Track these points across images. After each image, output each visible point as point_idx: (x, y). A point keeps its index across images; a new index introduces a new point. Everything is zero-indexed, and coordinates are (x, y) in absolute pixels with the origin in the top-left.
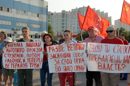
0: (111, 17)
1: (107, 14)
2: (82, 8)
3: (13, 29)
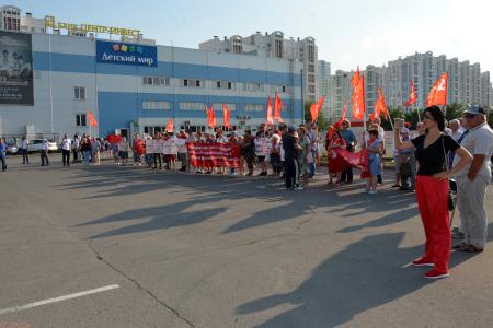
0: (488, 73)
1: (477, 66)
2: (412, 57)
3: (237, 117)
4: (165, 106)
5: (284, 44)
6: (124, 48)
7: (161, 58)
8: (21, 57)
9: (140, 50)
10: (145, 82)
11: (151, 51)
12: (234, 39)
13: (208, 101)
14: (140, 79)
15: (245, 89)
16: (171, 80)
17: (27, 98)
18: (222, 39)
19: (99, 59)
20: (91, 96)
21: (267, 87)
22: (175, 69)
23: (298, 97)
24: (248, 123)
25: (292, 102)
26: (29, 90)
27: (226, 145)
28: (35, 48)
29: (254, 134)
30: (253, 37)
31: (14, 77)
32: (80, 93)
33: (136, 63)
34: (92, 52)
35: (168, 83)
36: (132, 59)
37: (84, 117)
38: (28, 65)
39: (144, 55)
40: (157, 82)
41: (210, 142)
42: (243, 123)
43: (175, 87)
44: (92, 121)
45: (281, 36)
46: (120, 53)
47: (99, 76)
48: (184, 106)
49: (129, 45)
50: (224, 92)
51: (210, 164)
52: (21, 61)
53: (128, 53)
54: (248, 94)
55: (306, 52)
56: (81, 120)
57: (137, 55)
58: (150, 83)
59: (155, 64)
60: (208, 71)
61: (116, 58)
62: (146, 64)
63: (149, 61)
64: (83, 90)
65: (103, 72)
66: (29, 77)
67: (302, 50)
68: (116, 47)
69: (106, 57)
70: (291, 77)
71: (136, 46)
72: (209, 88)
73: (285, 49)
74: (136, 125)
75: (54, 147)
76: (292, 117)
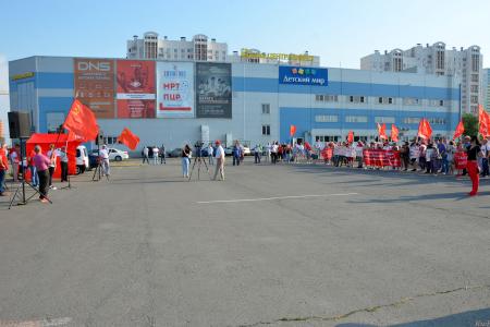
4: (334, 119)
5: (446, 55)
6: (301, 72)
7: (331, 78)
8: (223, 82)
9: (314, 72)
10: (317, 99)
11: (323, 73)
12: (395, 52)
13: (371, 115)
14: (314, 96)
15: (404, 104)
16: (339, 97)
17: (226, 112)
18: (382, 53)
19: (281, 81)
20: (274, 111)
21: (425, 101)
22: (343, 87)
23: (455, 109)
24: (406, 134)
25: (449, 114)
26: (229, 107)
27: (390, 151)
28: (234, 75)
29: (410, 143)
30: (413, 49)
31: (218, 98)
32: (266, 108)
33: (310, 83)
34: (276, 76)
35: (336, 100)
36: (307, 80)
37: (268, 127)
38: (228, 88)
39: (316, 77)
40: (327, 99)
41: (380, 149)
42: (401, 134)
43: (342, 103)
44: (275, 131)
45: (443, 47)
46: (298, 75)
47: (282, 94)
48: (349, 119)
49: (305, 69)
50: (385, 107)
51: (378, 163)
52: (224, 85)
53: (304, 76)
54: (407, 108)
55: (470, 60)
56: (266, 131)
57: (311, 76)
58: (322, 99)
59: (326, 84)
60: (371, 89)
61: (294, 79)
62: (319, 84)
63: (321, 81)
64: (268, 106)
65: (285, 91)
66: (228, 96)
67: (465, 60)
68: (295, 71)
69: (287, 79)
70: (449, 92)
71: (311, 69)
72: (372, 103)
73: (446, 60)
74: (310, 134)
75: (247, 151)
76: (448, 128)
